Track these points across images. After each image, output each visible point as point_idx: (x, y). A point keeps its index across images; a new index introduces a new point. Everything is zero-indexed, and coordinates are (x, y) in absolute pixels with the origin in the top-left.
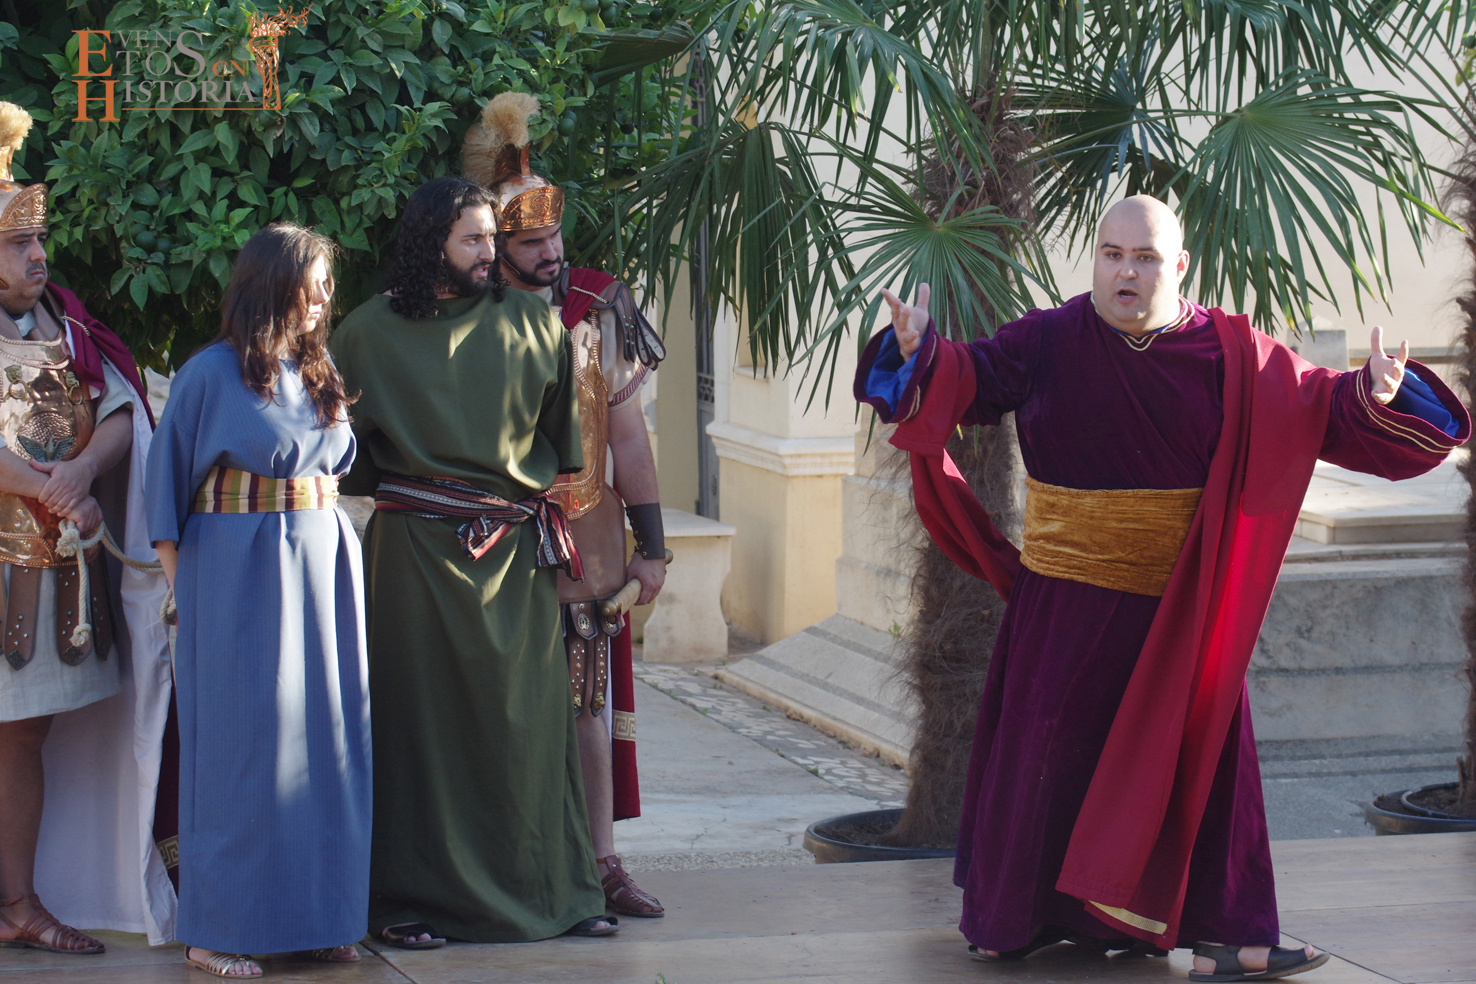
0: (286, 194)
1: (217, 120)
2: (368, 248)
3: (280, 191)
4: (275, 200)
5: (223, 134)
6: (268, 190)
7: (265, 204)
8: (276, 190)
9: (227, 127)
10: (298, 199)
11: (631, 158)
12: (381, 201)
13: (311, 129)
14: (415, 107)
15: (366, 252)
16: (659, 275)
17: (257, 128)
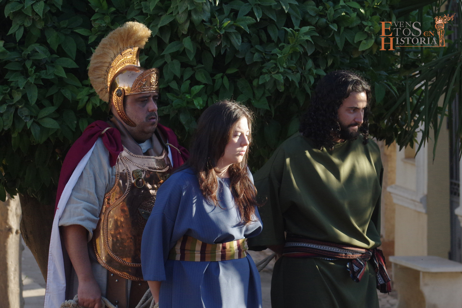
0: (222, 77)
1: (184, 36)
2: (268, 108)
3: (219, 75)
4: (216, 81)
5: (187, 43)
6: (212, 75)
7: (210, 83)
8: (217, 75)
9: (190, 40)
10: (229, 80)
11: (416, 58)
12: (276, 82)
13: (237, 41)
14: (295, 28)
15: (267, 110)
16: (431, 125)
17: (206, 40)
